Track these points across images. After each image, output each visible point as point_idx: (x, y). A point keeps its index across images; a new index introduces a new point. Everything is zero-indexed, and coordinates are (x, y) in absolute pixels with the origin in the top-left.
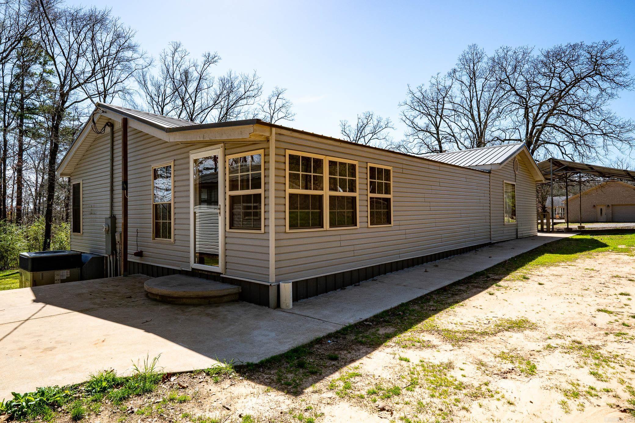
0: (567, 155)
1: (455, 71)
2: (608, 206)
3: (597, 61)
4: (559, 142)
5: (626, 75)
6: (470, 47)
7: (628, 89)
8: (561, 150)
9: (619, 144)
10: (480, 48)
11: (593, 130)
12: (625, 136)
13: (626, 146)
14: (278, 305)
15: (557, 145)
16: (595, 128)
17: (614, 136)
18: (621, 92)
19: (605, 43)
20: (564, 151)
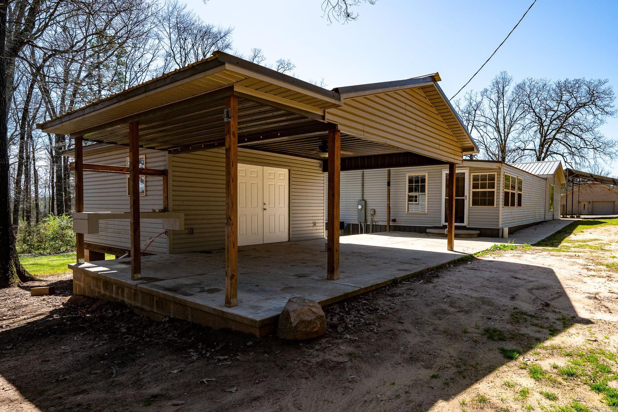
0: (568, 163)
1: (486, 91)
2: (590, 202)
3: (594, 94)
4: (563, 153)
5: (613, 107)
6: (502, 73)
7: (613, 116)
8: (564, 159)
9: (604, 157)
10: (509, 75)
11: (587, 145)
12: (608, 150)
13: (607, 158)
14: (502, 237)
15: (561, 155)
16: (588, 143)
17: (601, 150)
18: (608, 118)
19: (600, 81)
20: (566, 161)
